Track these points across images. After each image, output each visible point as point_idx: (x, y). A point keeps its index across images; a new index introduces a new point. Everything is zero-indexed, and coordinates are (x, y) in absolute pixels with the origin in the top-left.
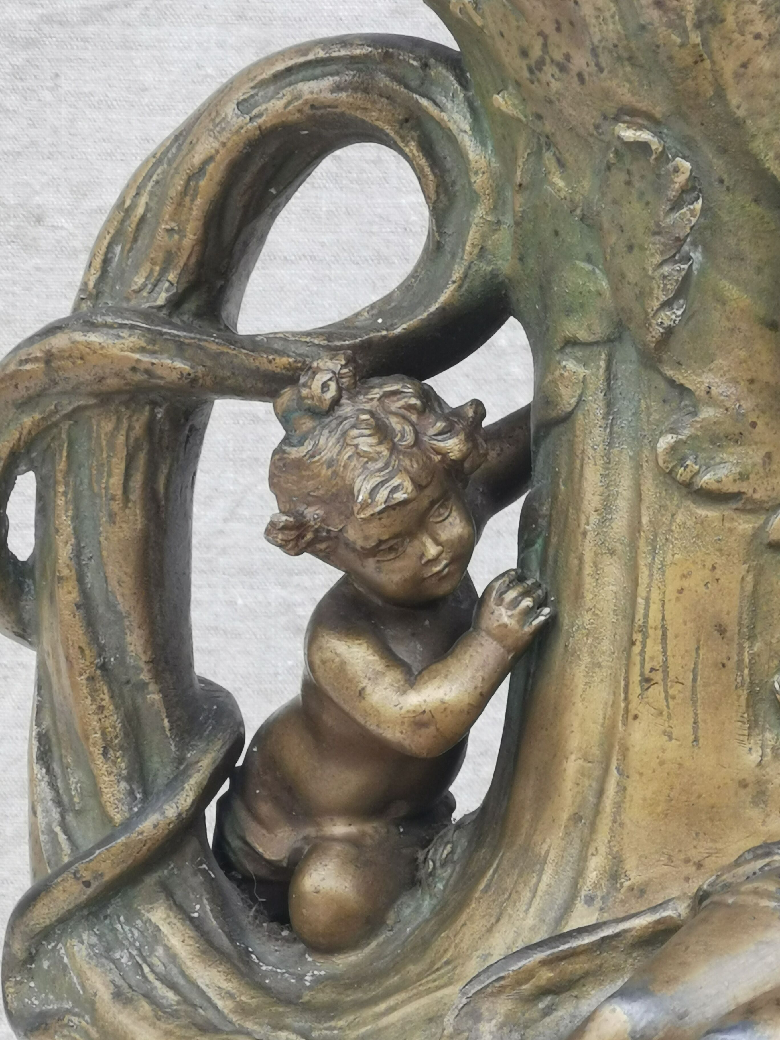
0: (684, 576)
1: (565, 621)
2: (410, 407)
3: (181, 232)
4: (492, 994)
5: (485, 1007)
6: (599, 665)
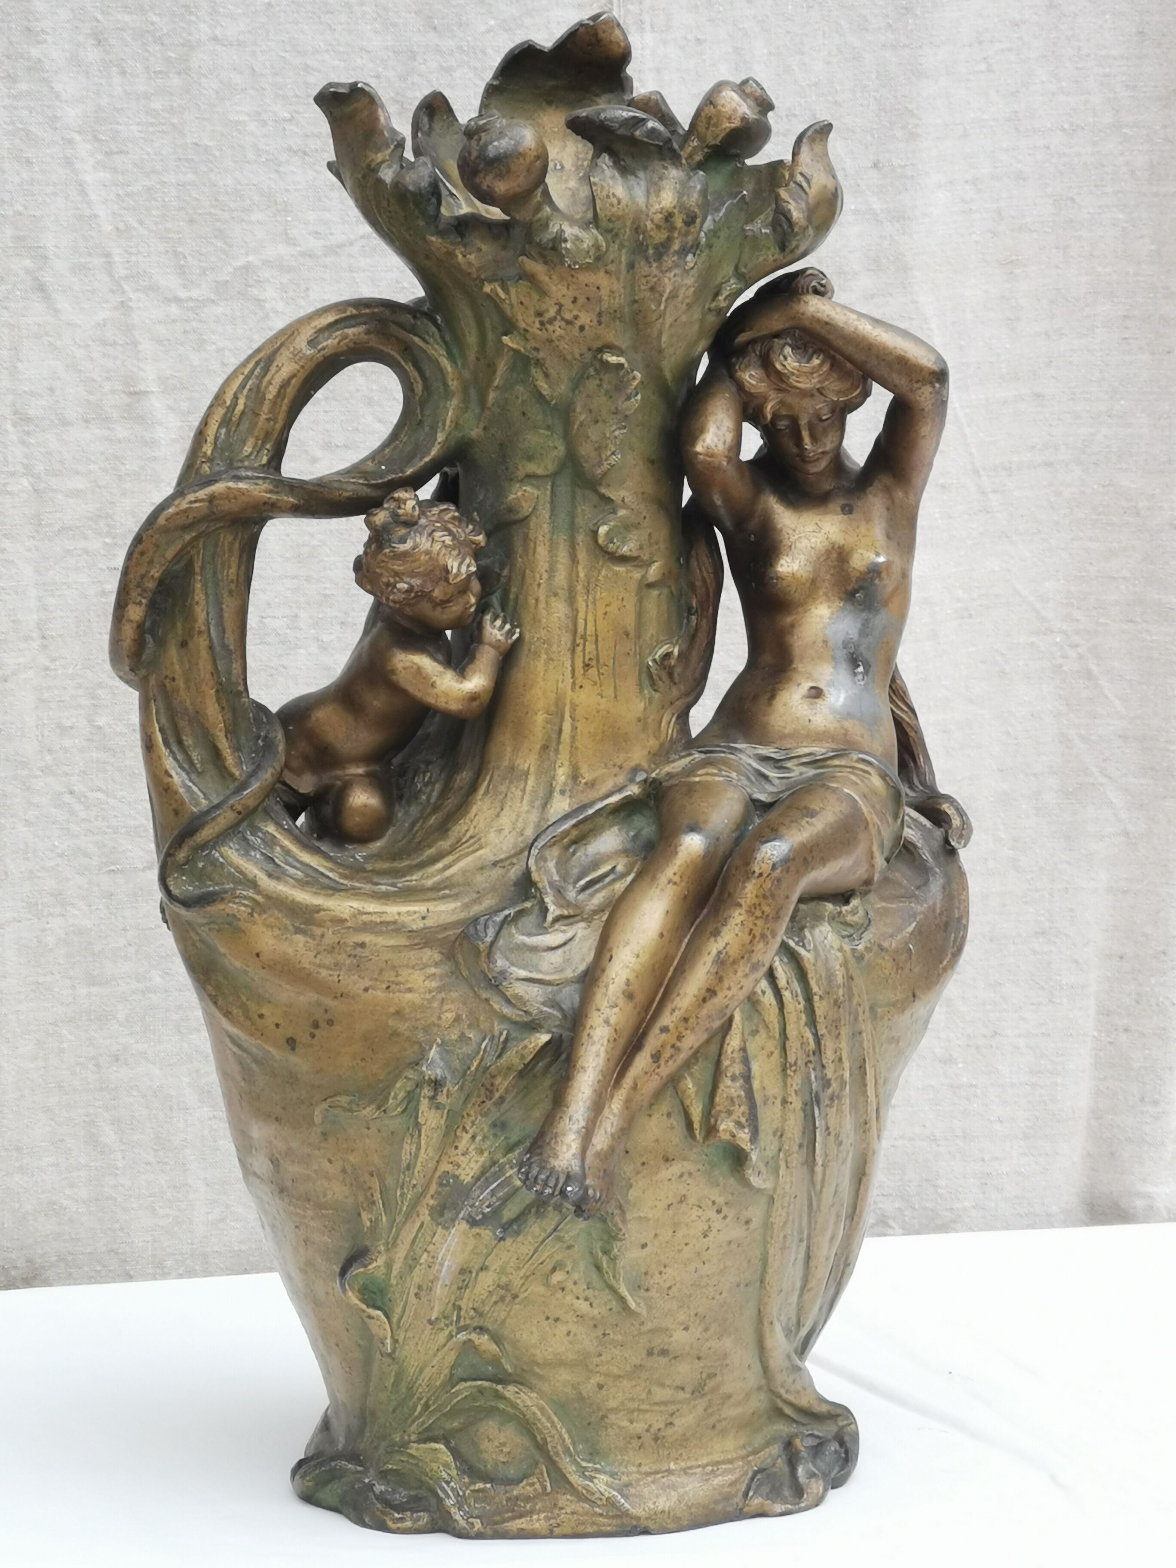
0: (607, 605)
1: (527, 636)
2: (454, 518)
3: (275, 420)
4: (550, 846)
5: (547, 853)
6: (552, 659)
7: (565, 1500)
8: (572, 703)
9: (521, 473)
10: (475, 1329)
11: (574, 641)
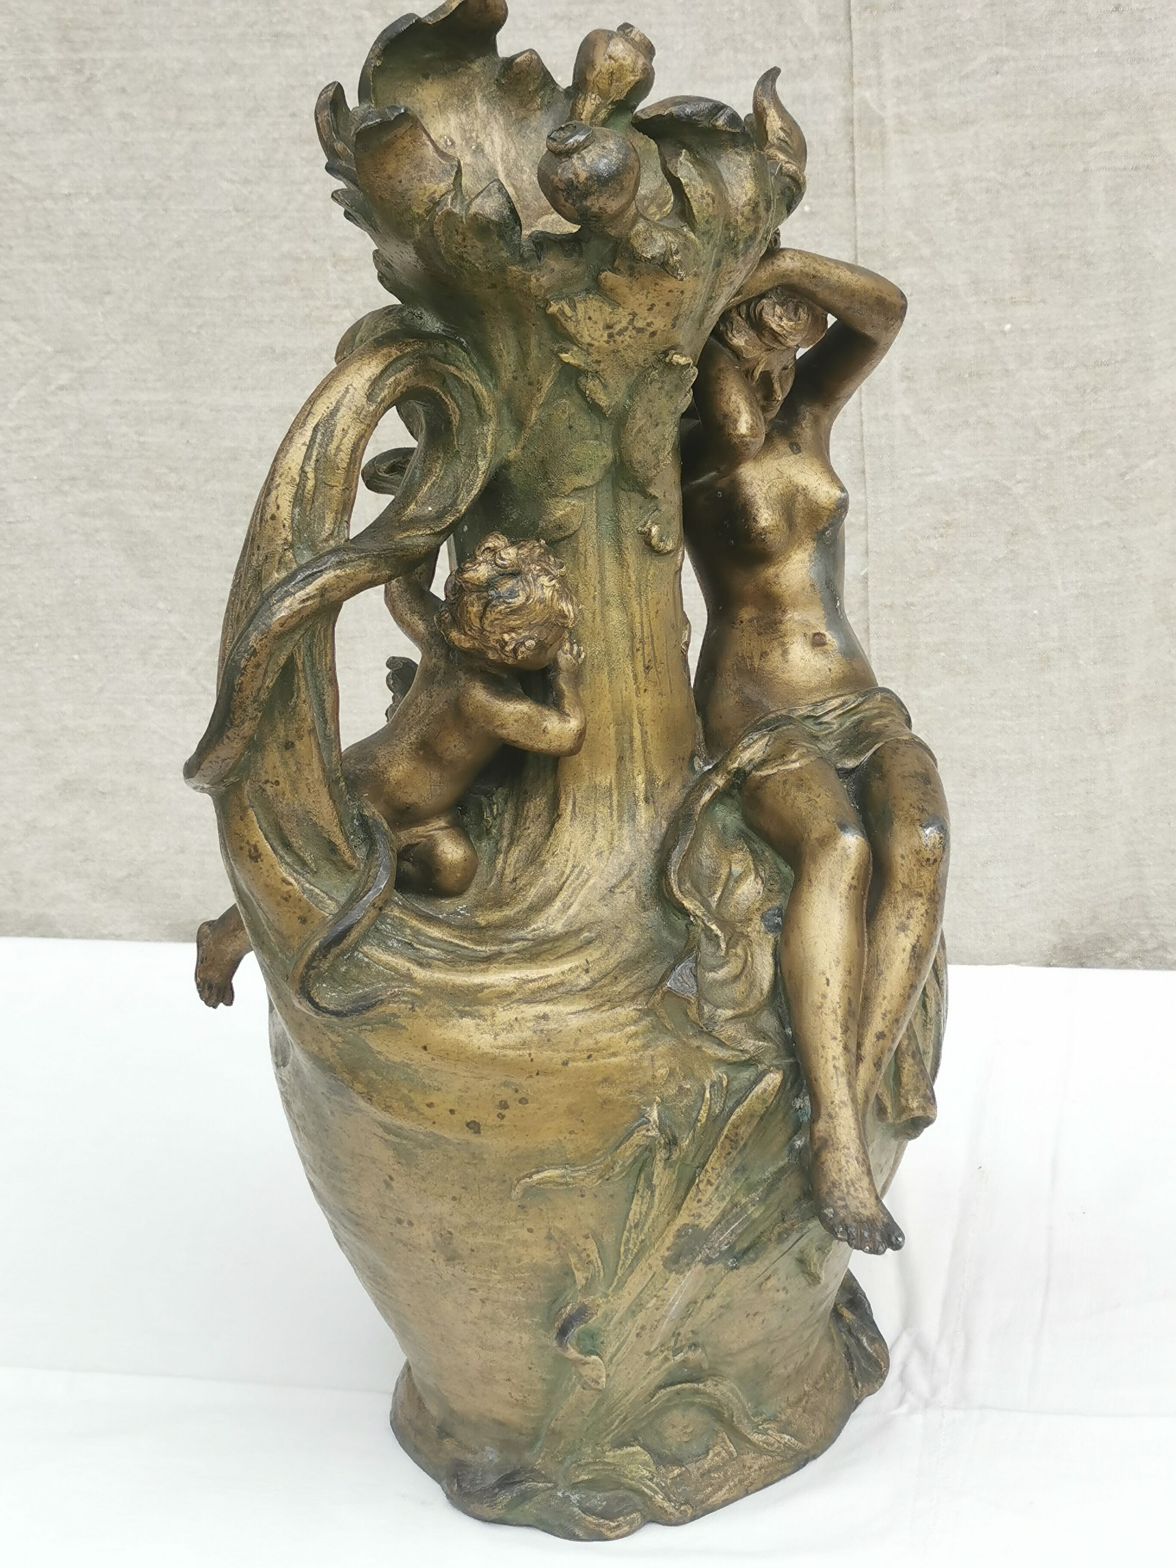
1: (590, 653)
6: (614, 670)
7: (748, 1458)
8: (638, 709)
9: (567, 489)
10: (690, 1347)
11: (632, 647)
